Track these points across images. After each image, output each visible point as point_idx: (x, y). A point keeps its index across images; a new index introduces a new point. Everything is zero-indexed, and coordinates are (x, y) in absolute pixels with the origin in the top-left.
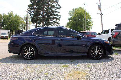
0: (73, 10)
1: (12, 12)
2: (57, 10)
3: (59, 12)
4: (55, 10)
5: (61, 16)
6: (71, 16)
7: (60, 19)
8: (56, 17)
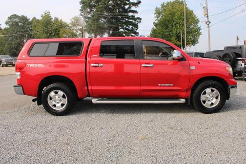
0: (163, 6)
1: (49, 12)
2: (133, 8)
3: (136, 12)
4: (130, 8)
5: (141, 19)
6: (159, 19)
7: (139, 25)
8: (131, 22)
